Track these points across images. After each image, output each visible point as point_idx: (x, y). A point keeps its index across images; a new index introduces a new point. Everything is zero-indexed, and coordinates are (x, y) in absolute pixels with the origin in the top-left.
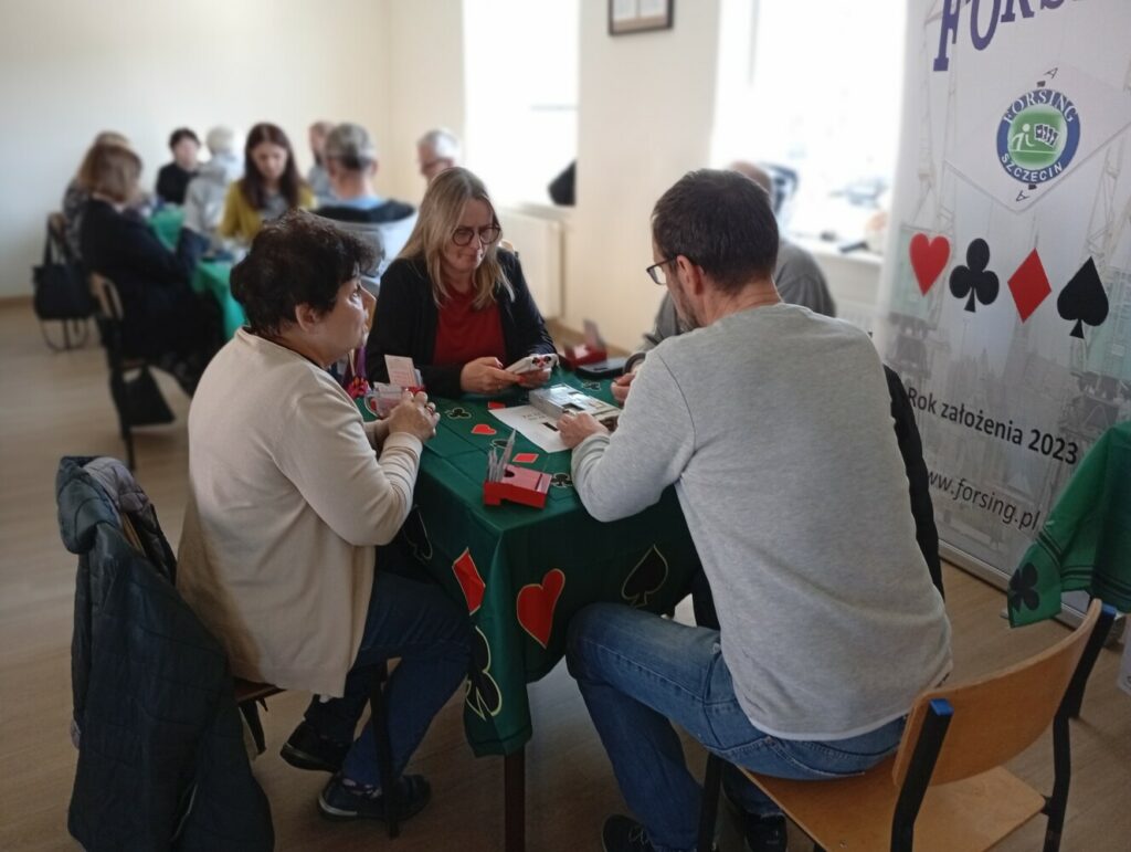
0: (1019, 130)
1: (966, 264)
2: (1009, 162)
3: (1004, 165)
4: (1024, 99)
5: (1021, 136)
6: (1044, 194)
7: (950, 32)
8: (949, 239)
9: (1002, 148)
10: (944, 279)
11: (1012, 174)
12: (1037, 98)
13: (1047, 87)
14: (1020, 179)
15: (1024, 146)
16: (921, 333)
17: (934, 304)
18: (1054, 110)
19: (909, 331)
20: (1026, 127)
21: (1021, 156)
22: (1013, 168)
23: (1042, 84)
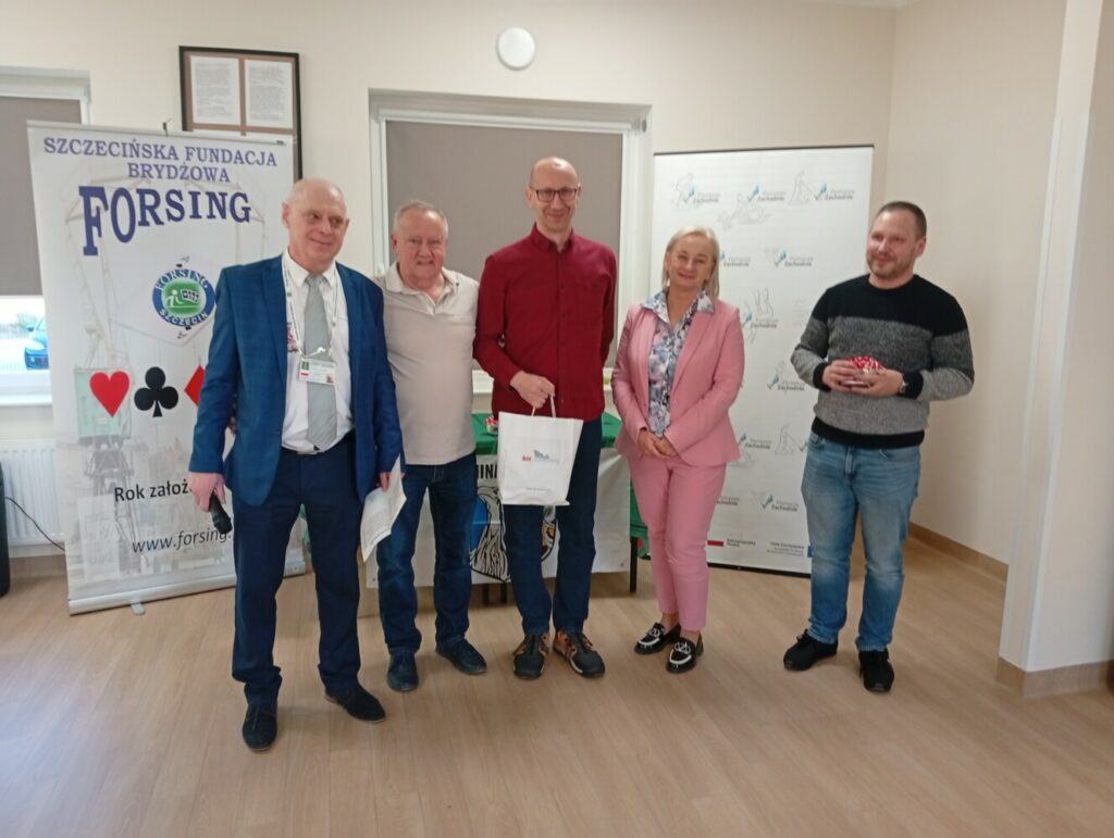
0: (170, 294)
1: (146, 386)
2: (166, 314)
3: (163, 317)
4: (169, 275)
5: (172, 298)
6: (196, 333)
7: (95, 230)
8: (127, 372)
9: (158, 305)
10: (129, 400)
11: (171, 322)
12: (178, 273)
13: (184, 267)
14: (178, 324)
15: (175, 303)
16: (116, 444)
17: (123, 421)
18: (192, 281)
19: (104, 447)
20: (175, 292)
21: (174, 310)
22: (171, 318)
23: (180, 266)
